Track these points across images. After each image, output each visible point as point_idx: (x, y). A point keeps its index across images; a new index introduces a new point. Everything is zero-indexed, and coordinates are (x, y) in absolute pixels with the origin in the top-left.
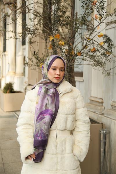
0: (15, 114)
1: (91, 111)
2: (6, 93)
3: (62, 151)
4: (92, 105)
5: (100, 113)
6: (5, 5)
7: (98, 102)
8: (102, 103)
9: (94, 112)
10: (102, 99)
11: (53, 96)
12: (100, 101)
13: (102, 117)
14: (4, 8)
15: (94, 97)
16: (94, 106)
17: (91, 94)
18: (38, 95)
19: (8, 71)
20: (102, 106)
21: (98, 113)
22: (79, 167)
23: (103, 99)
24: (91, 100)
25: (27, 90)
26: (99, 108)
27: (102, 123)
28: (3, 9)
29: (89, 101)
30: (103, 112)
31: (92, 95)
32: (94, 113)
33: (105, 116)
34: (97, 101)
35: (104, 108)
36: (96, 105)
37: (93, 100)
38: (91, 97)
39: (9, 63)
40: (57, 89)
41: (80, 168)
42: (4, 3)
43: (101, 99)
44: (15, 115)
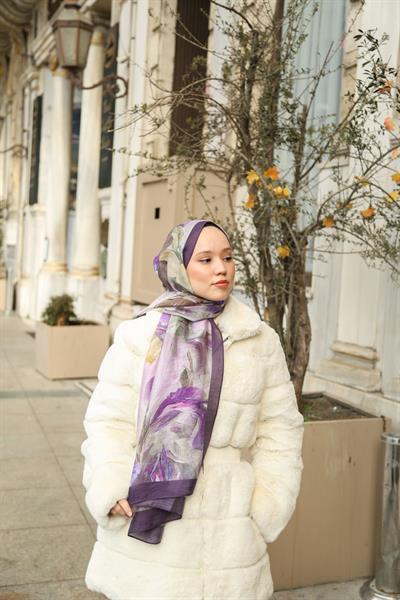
0: (81, 386)
1: (340, 384)
2: (55, 324)
3: (220, 509)
4: (343, 367)
5: (368, 387)
6: (39, 68)
7: (362, 358)
8: (374, 361)
9: (348, 386)
10: (375, 351)
11: (203, 344)
12: (369, 354)
13: (376, 400)
14: (36, 78)
15: (347, 344)
16: (349, 368)
17: (337, 336)
18: (156, 334)
19: (45, 261)
20: (374, 368)
21: (361, 388)
22: (264, 555)
23: (378, 350)
24: (337, 353)
25: (113, 319)
26: (367, 374)
27: (382, 417)
28: (33, 79)
29: (330, 354)
30: (377, 387)
31: (342, 337)
32: (348, 389)
33: (386, 396)
34: (357, 354)
35: (381, 375)
36: (356, 368)
37: (343, 353)
38: (336, 342)
39: (46, 238)
40: (216, 321)
41: (266, 559)
42: (38, 62)
43: (371, 348)
44: (82, 391)
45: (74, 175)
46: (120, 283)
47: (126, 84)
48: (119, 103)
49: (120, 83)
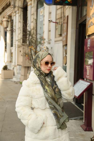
45: (6, 44)
46: (15, 63)
47: (15, 30)
48: (14, 33)
49: (14, 30)
